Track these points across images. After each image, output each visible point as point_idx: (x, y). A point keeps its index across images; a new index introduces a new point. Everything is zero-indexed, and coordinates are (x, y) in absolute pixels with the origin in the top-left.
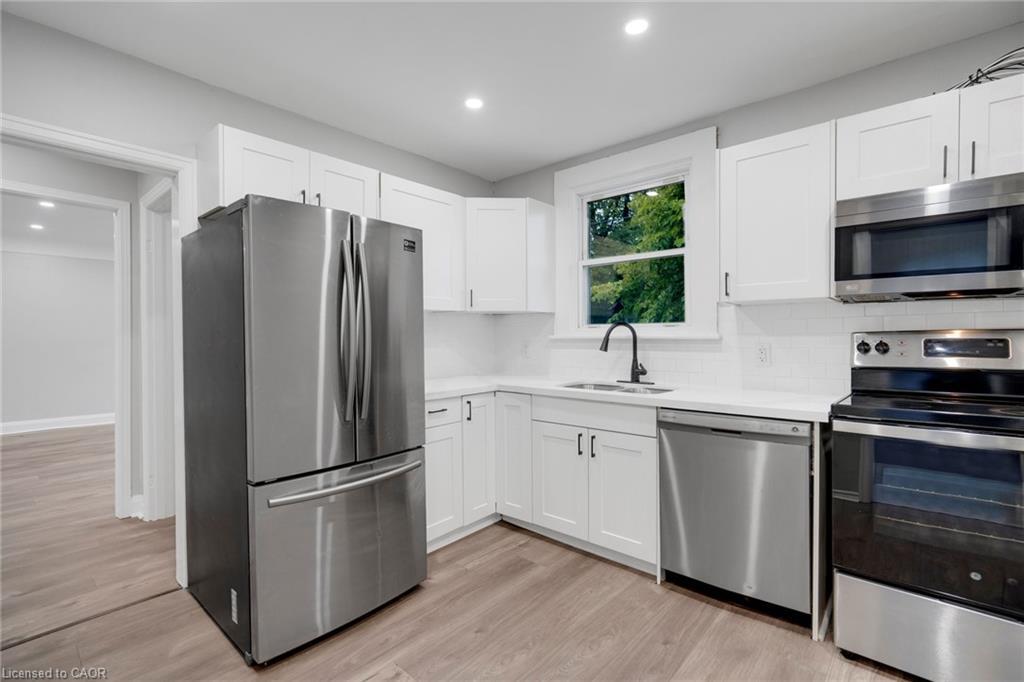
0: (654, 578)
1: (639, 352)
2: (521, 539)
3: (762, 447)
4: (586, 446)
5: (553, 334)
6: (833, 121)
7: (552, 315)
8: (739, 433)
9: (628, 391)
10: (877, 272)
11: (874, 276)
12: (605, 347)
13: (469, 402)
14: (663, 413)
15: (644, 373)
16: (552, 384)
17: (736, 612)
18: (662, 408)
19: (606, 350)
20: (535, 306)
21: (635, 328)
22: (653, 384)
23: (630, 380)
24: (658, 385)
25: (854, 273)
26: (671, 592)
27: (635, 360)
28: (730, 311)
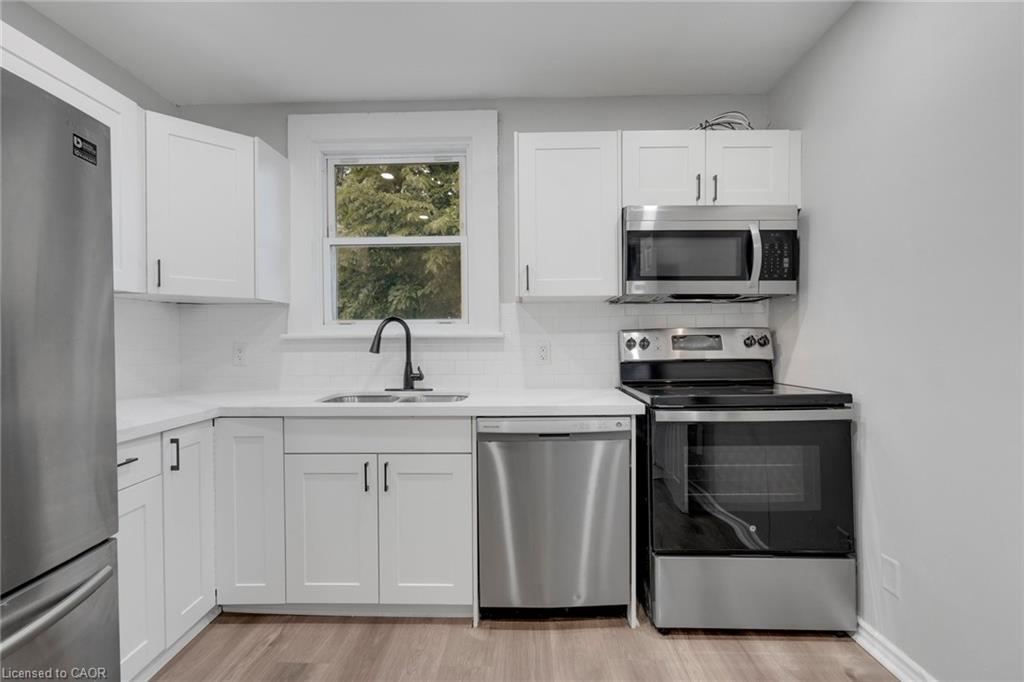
0: (470, 620)
1: (412, 354)
2: (270, 632)
3: (599, 447)
4: (376, 478)
5: (286, 333)
6: (619, 131)
7: (286, 306)
8: (567, 435)
9: (407, 400)
10: (662, 275)
11: (660, 278)
12: (376, 347)
13: (174, 441)
14: (482, 423)
15: (420, 377)
16: (307, 400)
17: (563, 628)
18: (478, 417)
19: (378, 351)
20: (267, 294)
21: (409, 325)
22: (431, 390)
23: (402, 387)
24: (437, 391)
25: (642, 274)
26: (493, 631)
27: (409, 363)
28: (511, 308)
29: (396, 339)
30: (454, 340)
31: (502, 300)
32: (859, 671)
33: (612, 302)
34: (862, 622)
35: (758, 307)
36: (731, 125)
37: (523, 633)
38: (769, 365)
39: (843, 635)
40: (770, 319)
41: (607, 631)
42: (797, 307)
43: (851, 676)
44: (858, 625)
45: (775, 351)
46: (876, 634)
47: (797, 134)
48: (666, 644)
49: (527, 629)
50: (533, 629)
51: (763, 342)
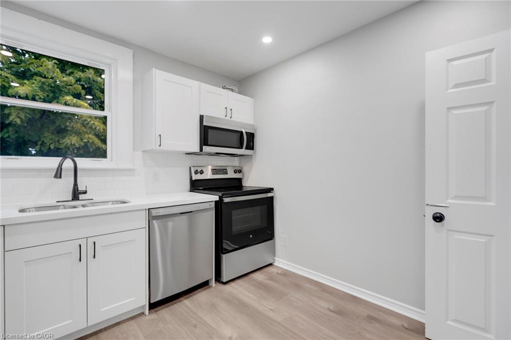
0: (143, 313)
4: (85, 252)
8: (192, 212)
14: (154, 211)
15: (85, 192)
18: (150, 209)
19: (60, 178)
21: (76, 161)
22: (92, 199)
23: (71, 199)
24: (96, 199)
25: (209, 144)
26: (157, 312)
27: (76, 184)
28: (139, 154)
29: (68, 170)
30: (105, 170)
31: (134, 149)
32: (279, 272)
33: (187, 154)
34: (276, 258)
35: (236, 158)
36: (232, 90)
37: (172, 307)
38: (240, 180)
39: (271, 265)
40: (239, 163)
41: (205, 291)
42: (251, 160)
43: (279, 274)
44: (275, 260)
45: (243, 175)
46: (280, 260)
47: (253, 100)
48: (227, 288)
49: (173, 305)
50: (176, 303)
51: (240, 171)
